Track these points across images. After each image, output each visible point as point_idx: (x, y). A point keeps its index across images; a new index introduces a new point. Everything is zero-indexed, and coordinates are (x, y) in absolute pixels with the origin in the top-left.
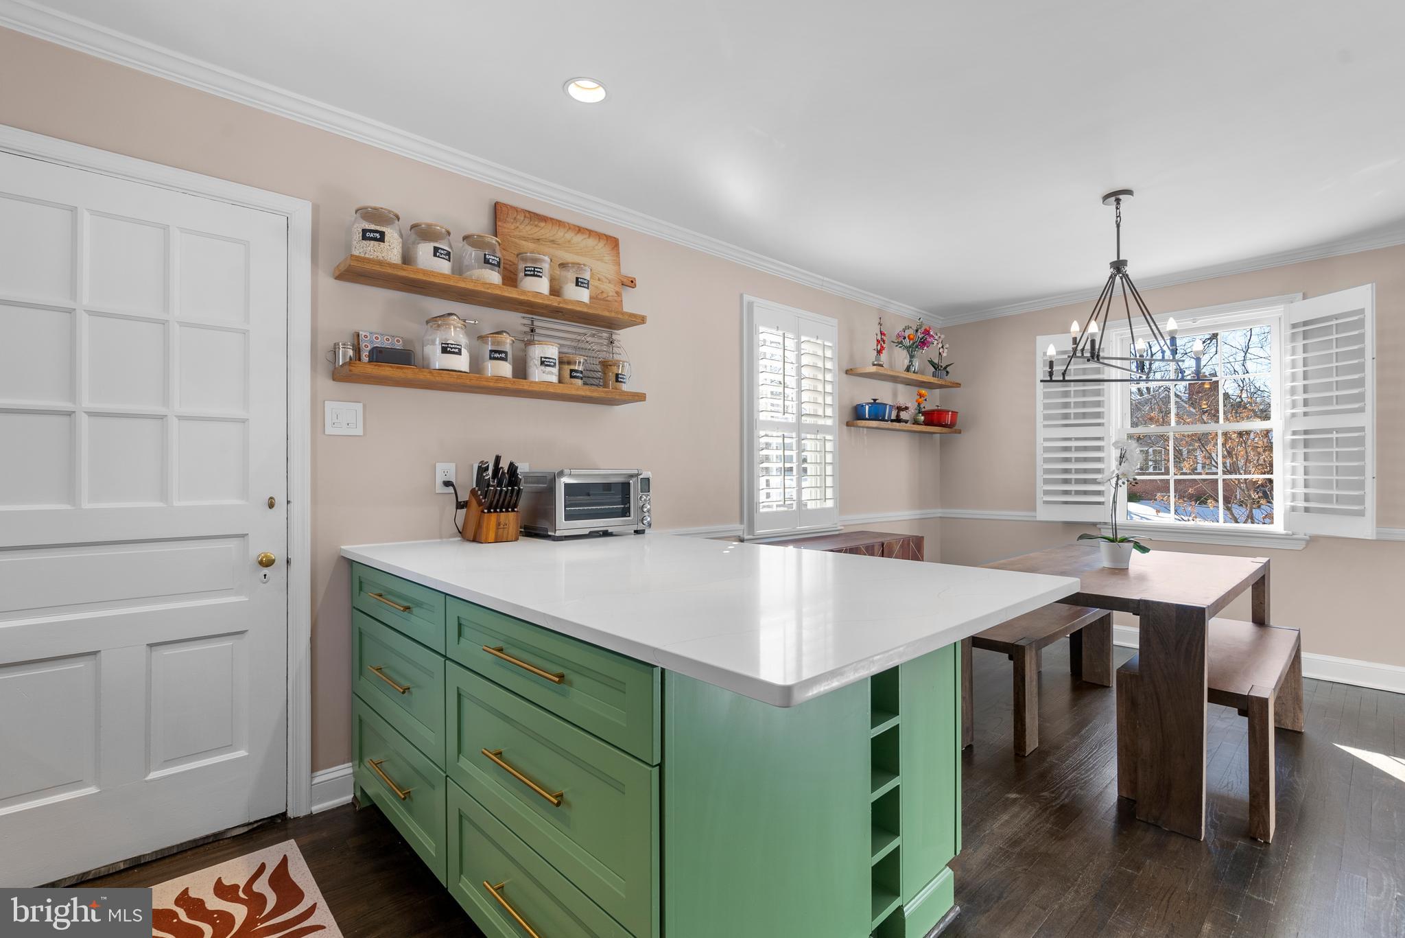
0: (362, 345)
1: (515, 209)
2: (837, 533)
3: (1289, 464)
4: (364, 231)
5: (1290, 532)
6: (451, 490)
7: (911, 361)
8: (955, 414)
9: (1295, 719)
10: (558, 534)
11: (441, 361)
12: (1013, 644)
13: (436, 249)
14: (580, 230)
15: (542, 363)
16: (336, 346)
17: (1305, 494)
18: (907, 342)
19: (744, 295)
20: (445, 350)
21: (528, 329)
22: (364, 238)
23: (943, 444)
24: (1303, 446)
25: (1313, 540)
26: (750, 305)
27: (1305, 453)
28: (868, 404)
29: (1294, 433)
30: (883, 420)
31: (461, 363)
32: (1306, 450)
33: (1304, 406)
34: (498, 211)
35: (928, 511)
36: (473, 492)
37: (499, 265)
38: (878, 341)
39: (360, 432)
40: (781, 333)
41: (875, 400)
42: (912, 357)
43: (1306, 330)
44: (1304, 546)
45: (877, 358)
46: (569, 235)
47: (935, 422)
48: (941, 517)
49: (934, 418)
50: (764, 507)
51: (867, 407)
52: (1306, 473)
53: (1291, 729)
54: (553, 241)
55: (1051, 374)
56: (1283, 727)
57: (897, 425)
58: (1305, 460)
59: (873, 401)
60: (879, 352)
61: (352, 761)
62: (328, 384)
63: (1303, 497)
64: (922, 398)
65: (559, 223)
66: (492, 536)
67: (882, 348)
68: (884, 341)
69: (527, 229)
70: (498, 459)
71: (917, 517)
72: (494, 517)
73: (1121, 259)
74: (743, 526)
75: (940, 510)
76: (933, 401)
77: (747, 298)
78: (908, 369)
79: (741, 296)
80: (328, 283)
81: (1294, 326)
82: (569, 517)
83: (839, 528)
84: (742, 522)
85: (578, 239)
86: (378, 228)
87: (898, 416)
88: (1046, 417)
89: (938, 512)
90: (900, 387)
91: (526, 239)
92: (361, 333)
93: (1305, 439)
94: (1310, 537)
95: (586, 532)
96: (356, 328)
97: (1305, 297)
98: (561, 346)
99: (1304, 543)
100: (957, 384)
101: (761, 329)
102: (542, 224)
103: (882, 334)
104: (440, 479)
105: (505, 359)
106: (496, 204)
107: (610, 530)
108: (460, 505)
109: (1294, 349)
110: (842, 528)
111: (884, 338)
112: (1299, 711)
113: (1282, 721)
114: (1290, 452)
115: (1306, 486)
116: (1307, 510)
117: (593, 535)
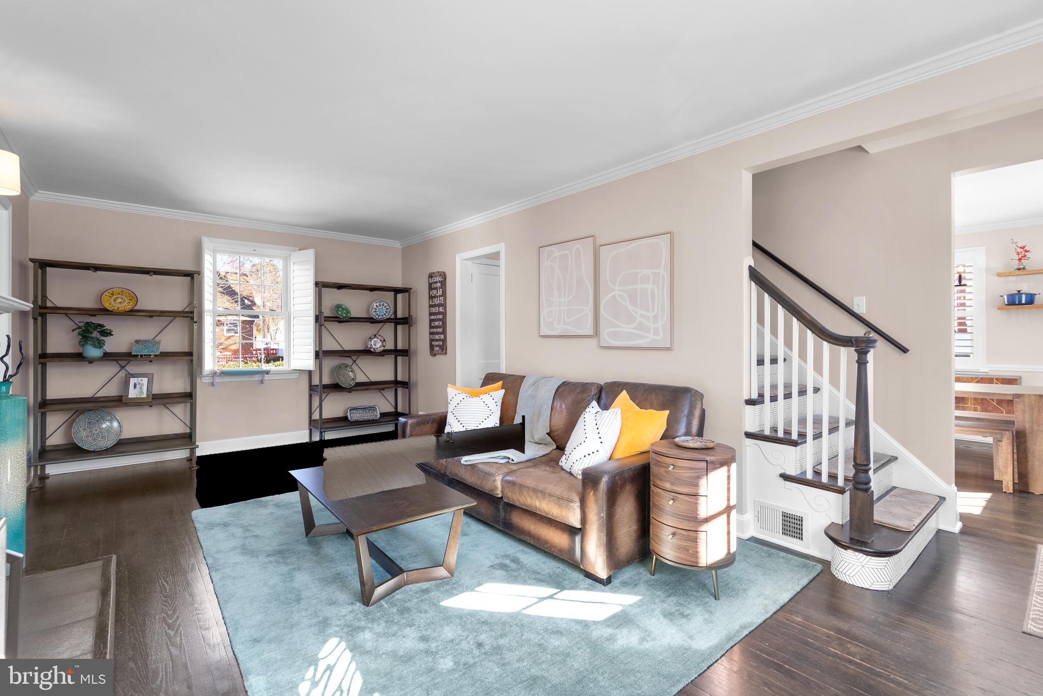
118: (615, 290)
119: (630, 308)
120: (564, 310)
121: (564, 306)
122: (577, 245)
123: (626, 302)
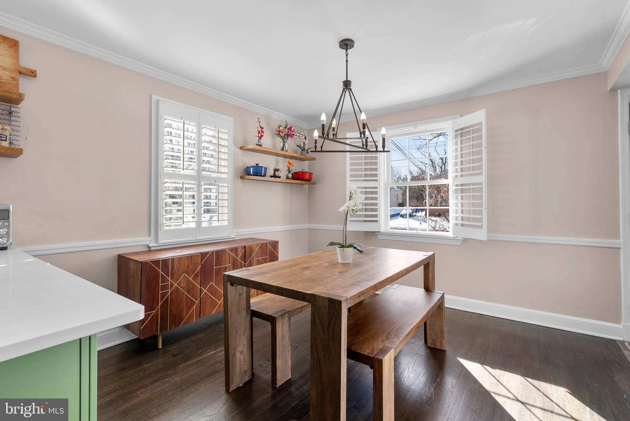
2: (232, 239)
3: (455, 201)
5: (455, 236)
7: (284, 145)
8: (311, 174)
9: (441, 343)
12: (271, 316)
17: (462, 217)
18: (282, 135)
19: (152, 95)
23: (310, 191)
24: (461, 193)
25: (465, 240)
26: (158, 102)
27: (461, 196)
28: (253, 167)
29: (457, 185)
30: (261, 176)
32: (462, 194)
33: (461, 172)
35: (300, 225)
38: (259, 132)
40: (182, 121)
41: (257, 164)
42: (284, 142)
43: (461, 133)
44: (461, 243)
45: (259, 141)
47: (301, 178)
48: (308, 229)
49: (299, 177)
50: (166, 226)
51: (252, 169)
52: (462, 206)
53: (439, 348)
55: (316, 147)
56: (436, 347)
57: (273, 179)
58: (461, 200)
59: (256, 165)
60: (260, 138)
63: (460, 218)
64: (291, 165)
67: (262, 136)
68: (263, 132)
71: (290, 229)
73: (348, 80)
74: (150, 238)
75: (308, 225)
76: (297, 167)
77: (154, 97)
78: (283, 149)
79: (151, 96)
81: (456, 131)
83: (232, 237)
84: (150, 235)
87: (274, 174)
88: (351, 176)
89: (307, 226)
90: (281, 159)
93: (461, 189)
94: (464, 238)
97: (461, 116)
99: (461, 241)
100: (313, 158)
101: (166, 117)
103: (262, 128)
109: (456, 142)
110: (235, 236)
111: (263, 130)
112: (443, 339)
113: (436, 344)
114: (455, 195)
115: (462, 213)
116: (462, 225)
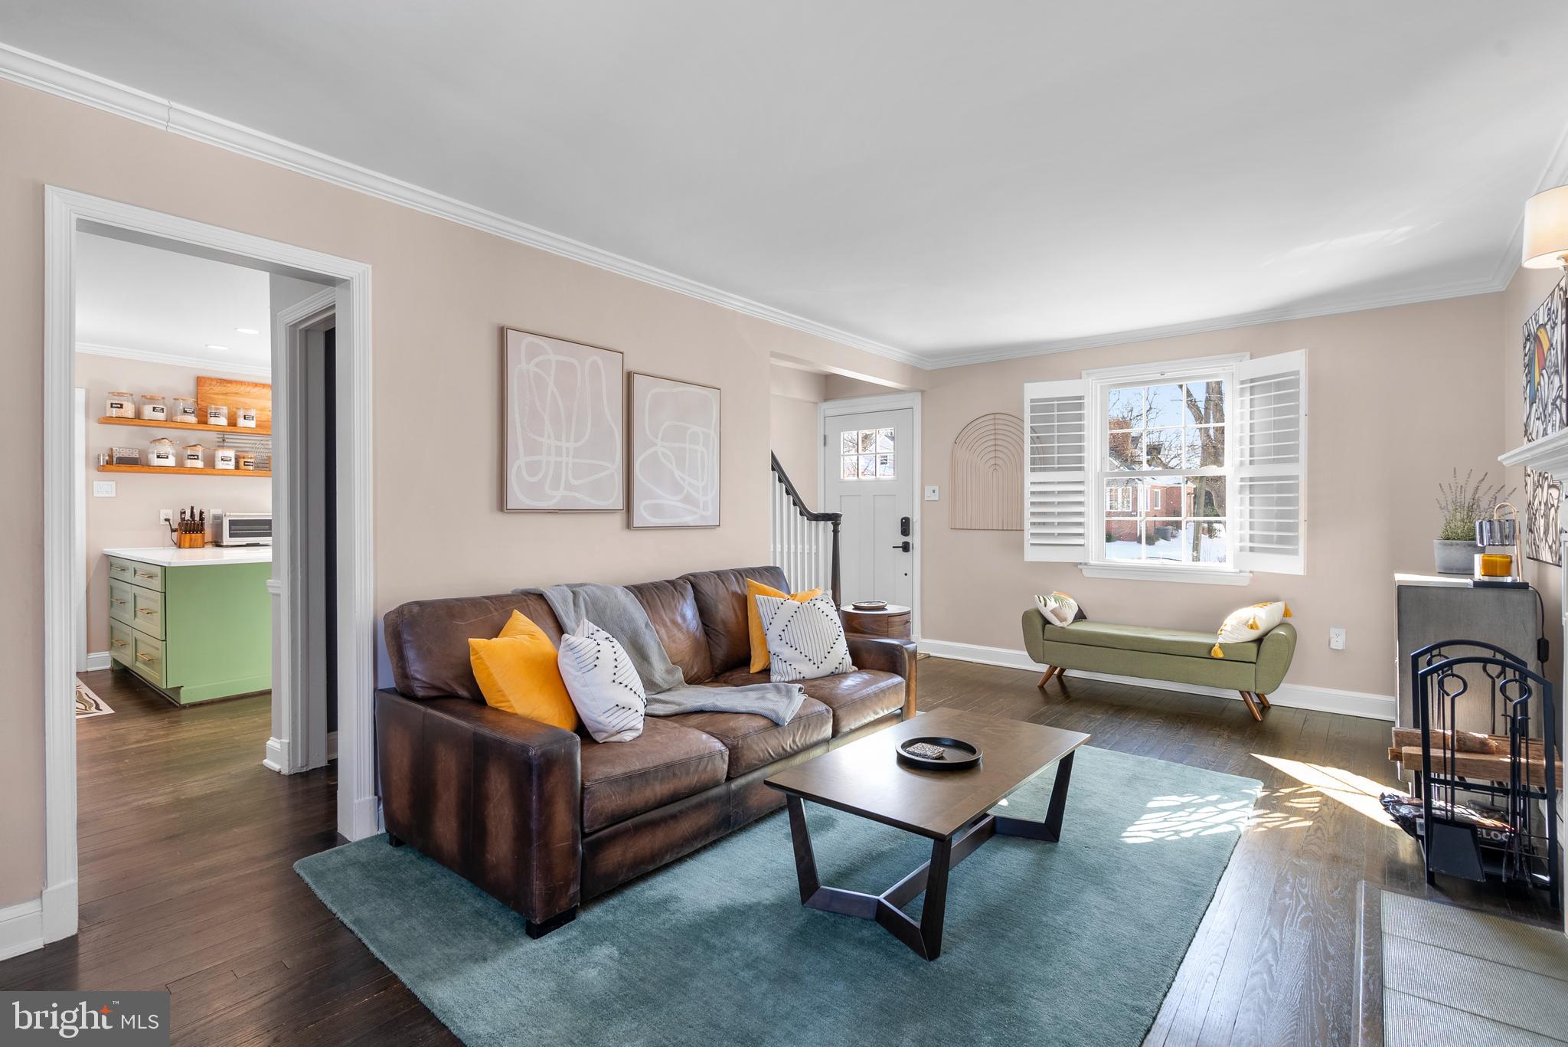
0: (114, 454)
1: (211, 379)
4: (112, 404)
6: (168, 523)
10: (225, 544)
11: (157, 462)
13: (154, 408)
14: (256, 385)
15: (222, 460)
16: (99, 456)
20: (158, 457)
21: (221, 440)
22: (112, 407)
31: (171, 462)
34: (200, 381)
36: (179, 524)
37: (193, 412)
39: (114, 495)
46: (248, 389)
54: (237, 393)
61: (109, 650)
62: (95, 473)
65: (242, 383)
66: (187, 545)
69: (218, 389)
70: (192, 508)
72: (188, 535)
80: (96, 426)
82: (231, 535)
85: (256, 390)
86: (119, 402)
91: (217, 394)
92: (114, 448)
95: (245, 543)
96: (110, 446)
98: (237, 451)
102: (230, 385)
104: (163, 518)
105: (198, 459)
106: (198, 377)
107: (261, 543)
108: (173, 531)
117: (248, 545)
118: (656, 445)
119: (677, 473)
120: (567, 463)
121: (567, 456)
122: (596, 356)
123: (672, 464)
